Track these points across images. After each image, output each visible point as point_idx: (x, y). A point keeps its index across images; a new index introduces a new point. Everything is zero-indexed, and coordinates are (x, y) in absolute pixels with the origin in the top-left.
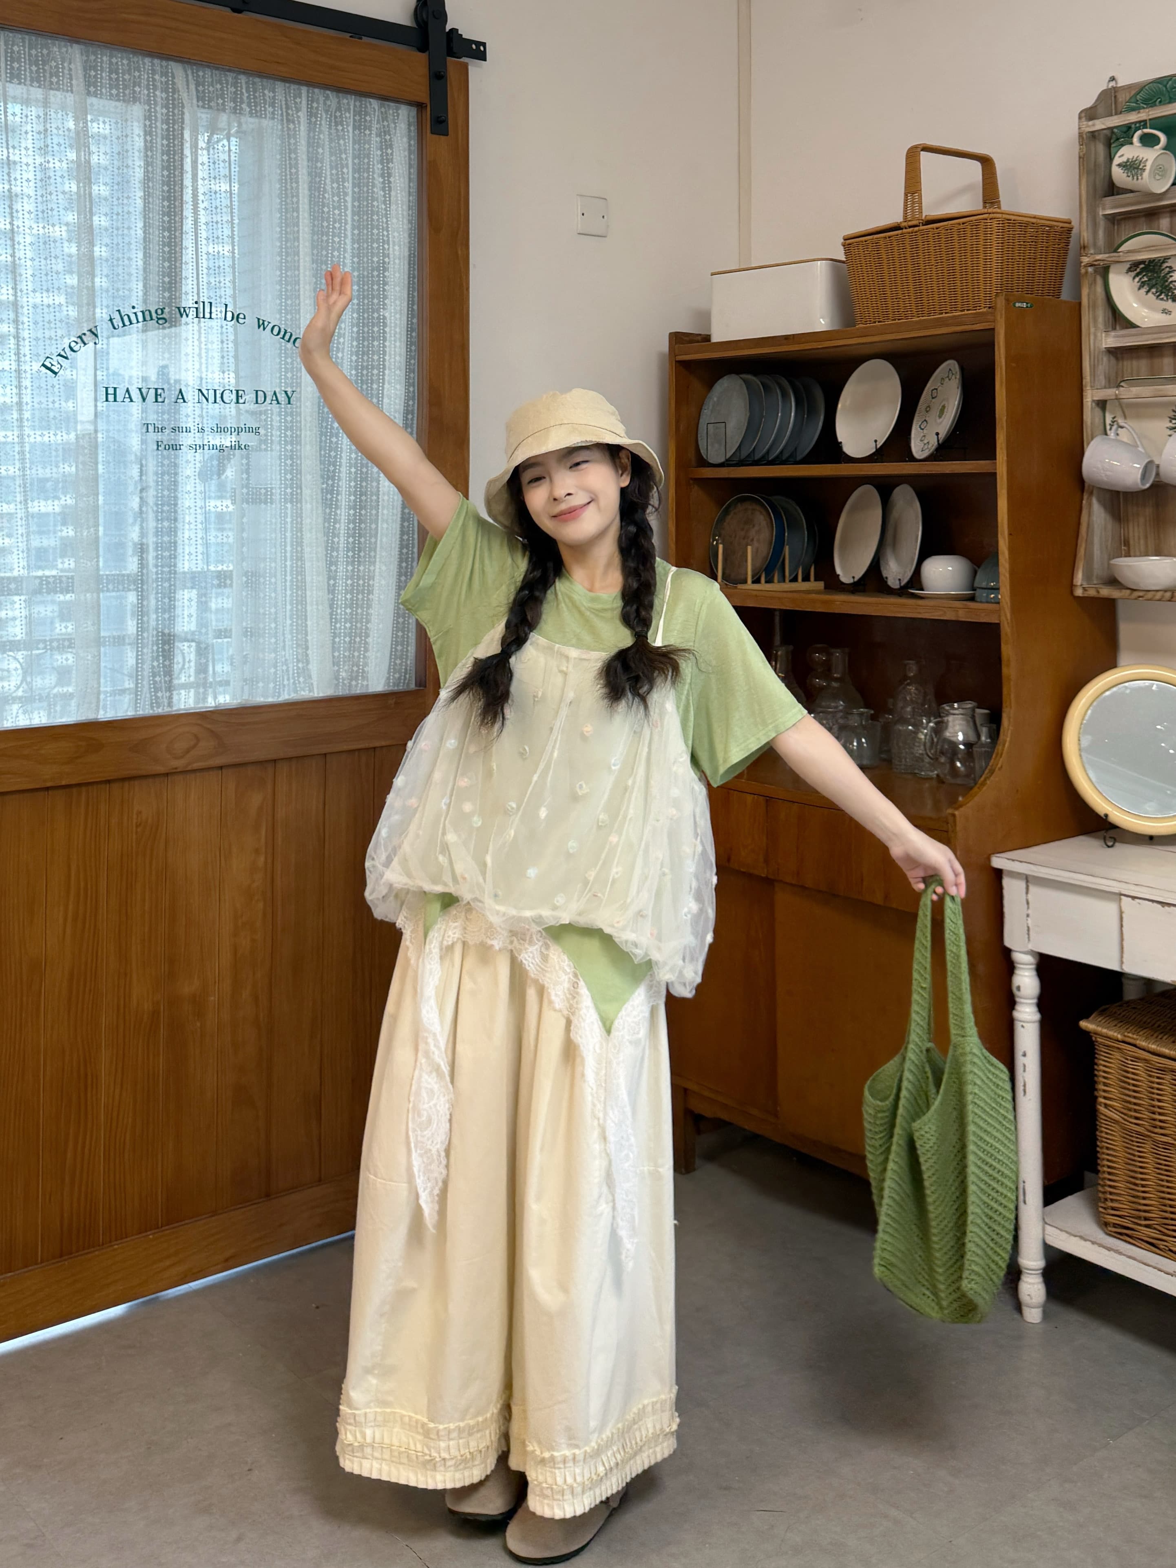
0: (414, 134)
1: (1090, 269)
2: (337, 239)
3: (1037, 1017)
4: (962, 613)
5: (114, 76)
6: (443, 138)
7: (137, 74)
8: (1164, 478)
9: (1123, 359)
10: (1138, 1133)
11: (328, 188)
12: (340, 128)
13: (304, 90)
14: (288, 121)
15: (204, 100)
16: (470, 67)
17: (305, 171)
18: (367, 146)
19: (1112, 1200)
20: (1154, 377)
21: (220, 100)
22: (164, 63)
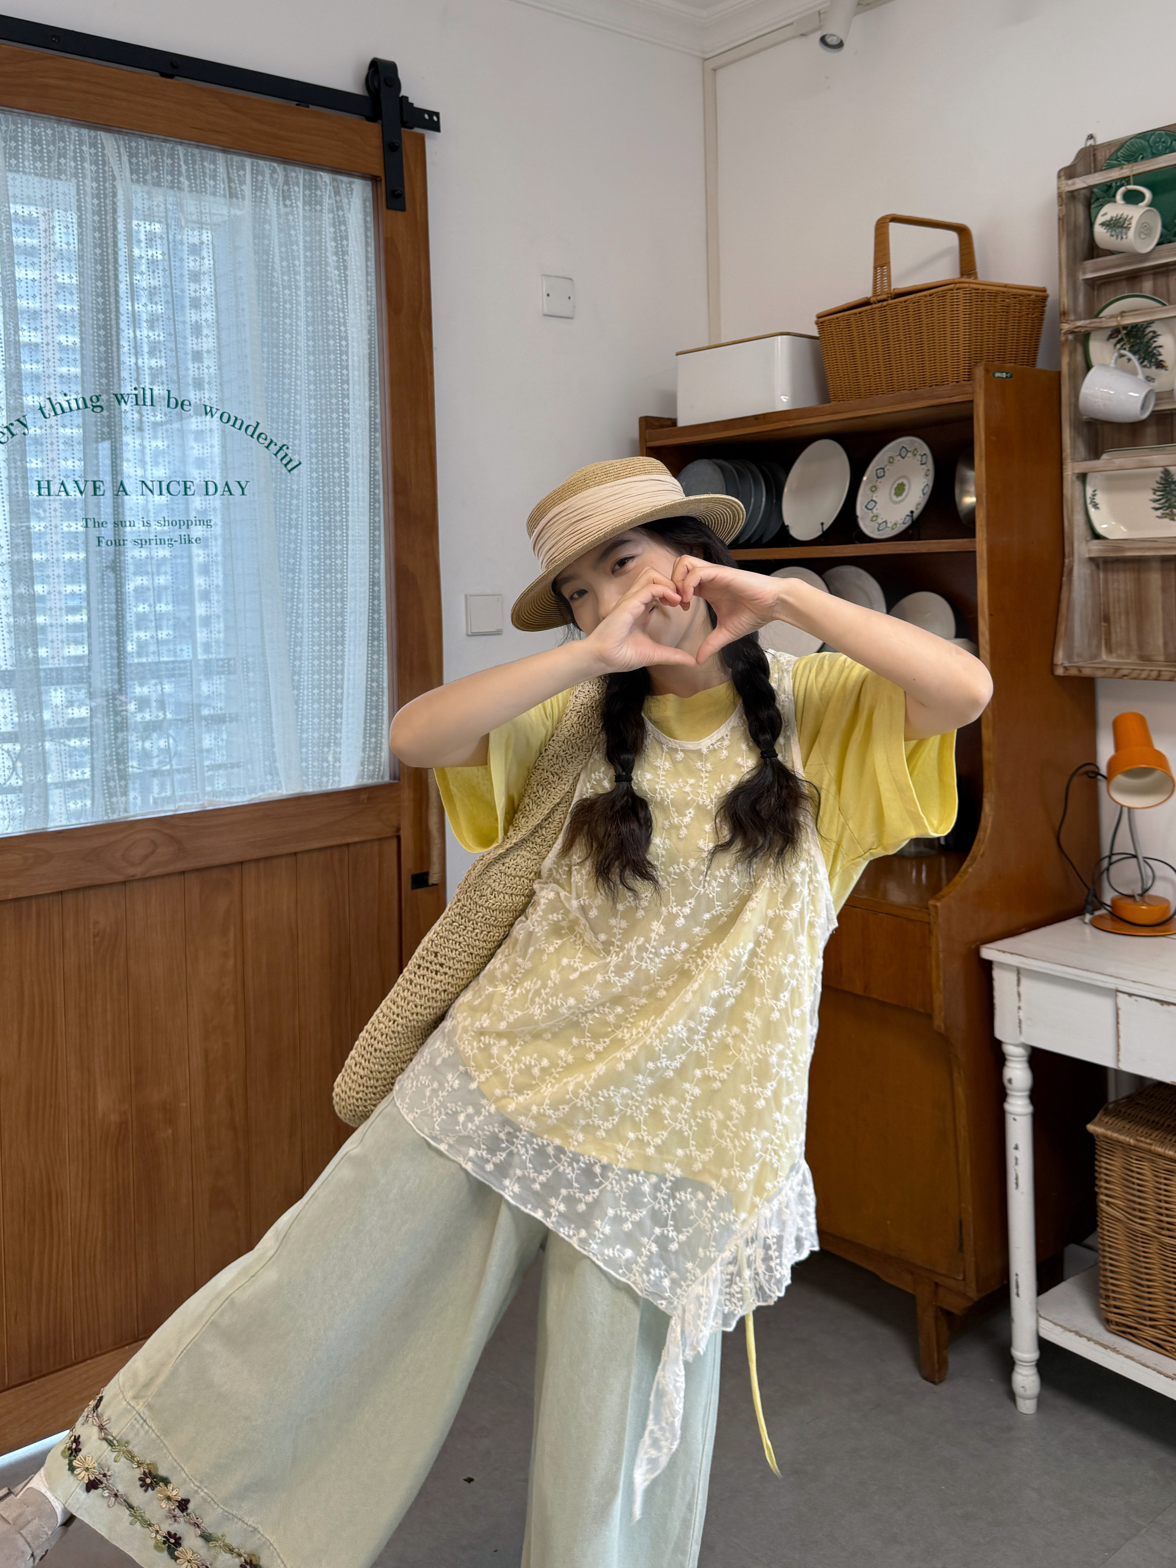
0: (370, 209)
1: (1070, 337)
3: (1030, 1110)
5: (37, 147)
6: (400, 213)
7: (63, 144)
10: (1142, 1233)
11: (277, 266)
12: (289, 203)
13: (248, 162)
14: (231, 195)
16: (424, 139)
18: (318, 223)
19: (1115, 1299)
20: (1138, 448)
21: (155, 174)
22: (93, 133)
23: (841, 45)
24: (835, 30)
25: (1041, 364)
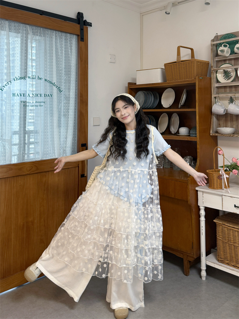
0: (77, 41)
1: (213, 71)
2: (61, 63)
3: (205, 219)
4: (189, 139)
5: (15, 28)
6: (83, 42)
7: (20, 27)
8: (228, 112)
9: (219, 89)
10: (225, 242)
11: (59, 52)
12: (62, 39)
13: (54, 31)
14: (51, 38)
15: (34, 34)
16: (88, 28)
17: (55, 48)
18: (67, 43)
19: (220, 255)
20: (225, 92)
21: (37, 33)
22: (25, 25)
23: (169, 13)
24: (168, 11)
25: (208, 76)
